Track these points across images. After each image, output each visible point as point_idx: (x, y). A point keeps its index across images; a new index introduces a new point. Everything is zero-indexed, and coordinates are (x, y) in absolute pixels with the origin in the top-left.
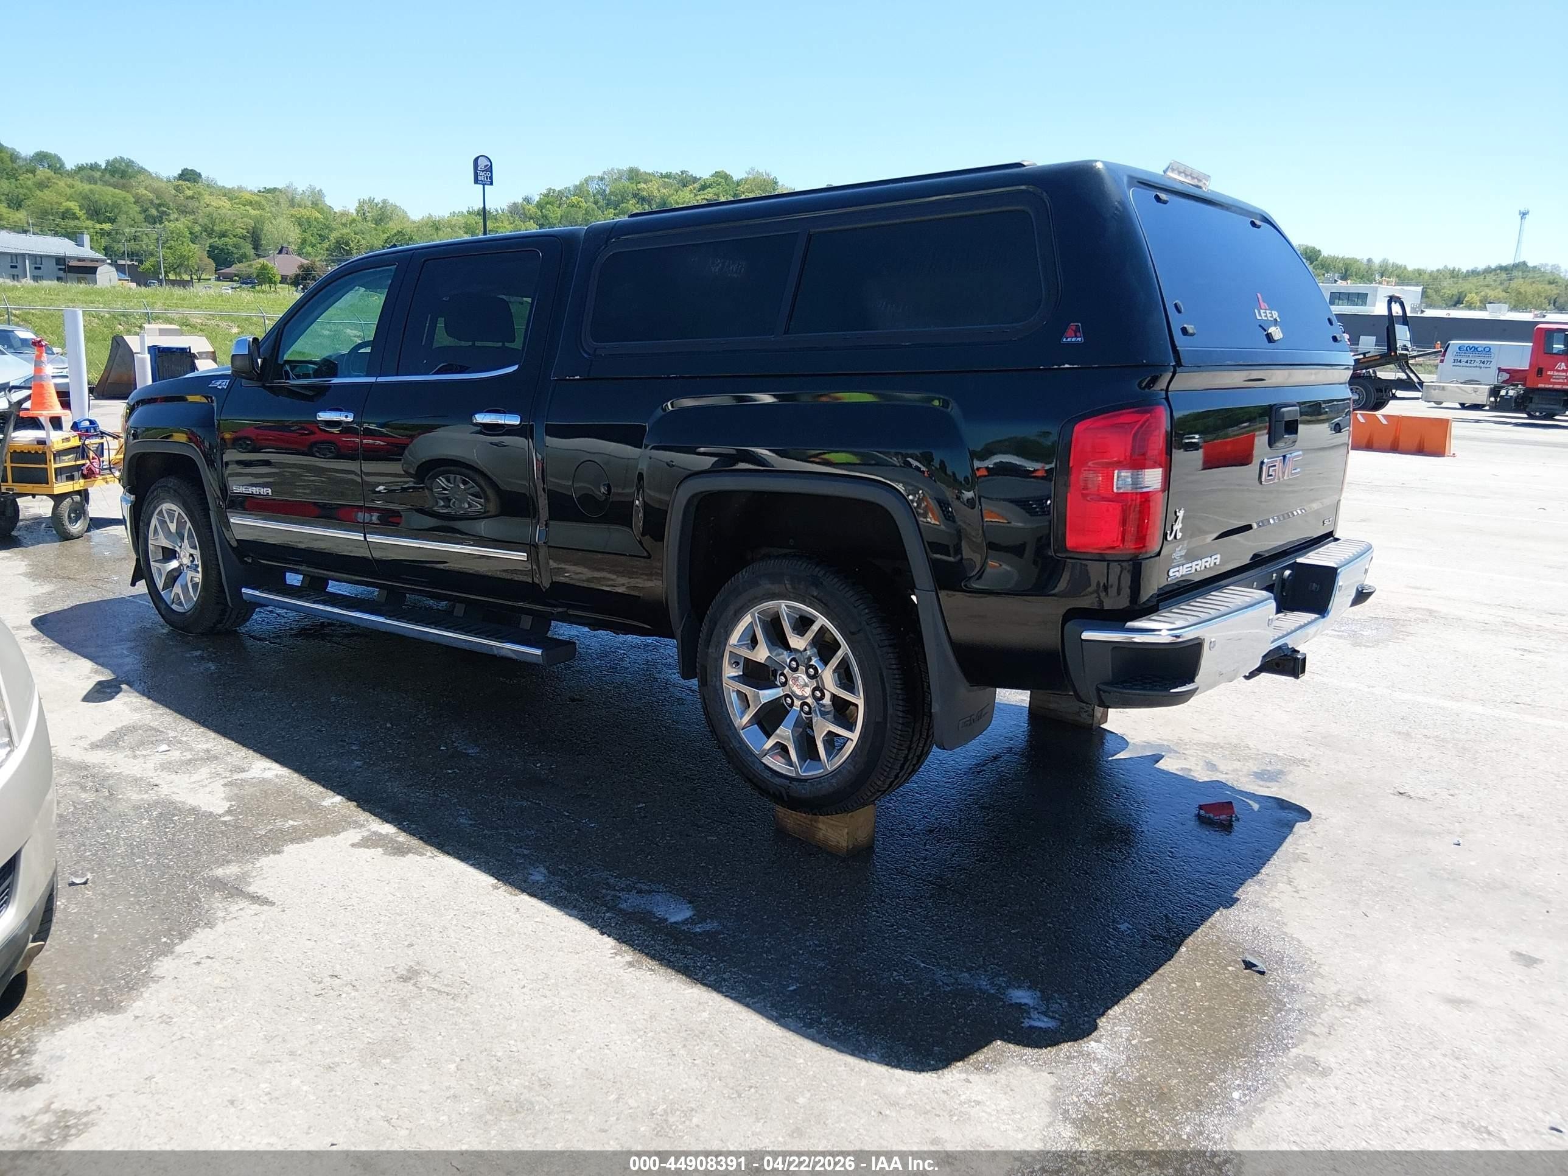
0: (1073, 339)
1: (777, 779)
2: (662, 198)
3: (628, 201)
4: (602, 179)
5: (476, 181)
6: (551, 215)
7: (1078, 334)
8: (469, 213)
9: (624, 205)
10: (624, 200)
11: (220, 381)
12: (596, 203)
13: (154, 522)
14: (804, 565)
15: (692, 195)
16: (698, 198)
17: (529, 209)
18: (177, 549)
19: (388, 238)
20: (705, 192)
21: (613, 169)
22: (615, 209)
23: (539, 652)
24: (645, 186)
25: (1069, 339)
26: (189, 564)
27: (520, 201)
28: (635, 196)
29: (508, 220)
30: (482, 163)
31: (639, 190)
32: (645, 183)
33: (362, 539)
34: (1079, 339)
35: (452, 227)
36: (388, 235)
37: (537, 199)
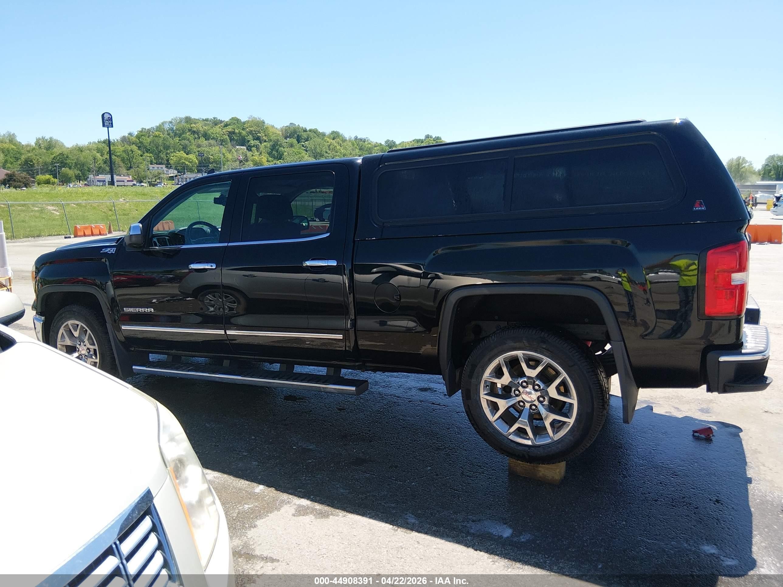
0: (700, 208)
1: (520, 447)
2: (204, 132)
3: (186, 133)
4: (171, 122)
5: (104, 126)
6: (144, 141)
7: (702, 206)
8: (98, 142)
9: (184, 135)
10: (184, 132)
11: (109, 249)
12: (169, 134)
13: (62, 331)
14: (534, 332)
15: (220, 130)
16: (224, 131)
17: (132, 139)
18: (78, 346)
19: (55, 157)
20: (227, 128)
21: (176, 117)
22: (179, 137)
23: (354, 388)
24: (195, 125)
25: (697, 209)
26: (87, 354)
27: (127, 135)
28: (189, 130)
29: (121, 145)
30: (106, 116)
31: (191, 127)
32: (195, 124)
33: (224, 333)
34: (703, 208)
35: (90, 150)
36: (54, 155)
37: (136, 133)
